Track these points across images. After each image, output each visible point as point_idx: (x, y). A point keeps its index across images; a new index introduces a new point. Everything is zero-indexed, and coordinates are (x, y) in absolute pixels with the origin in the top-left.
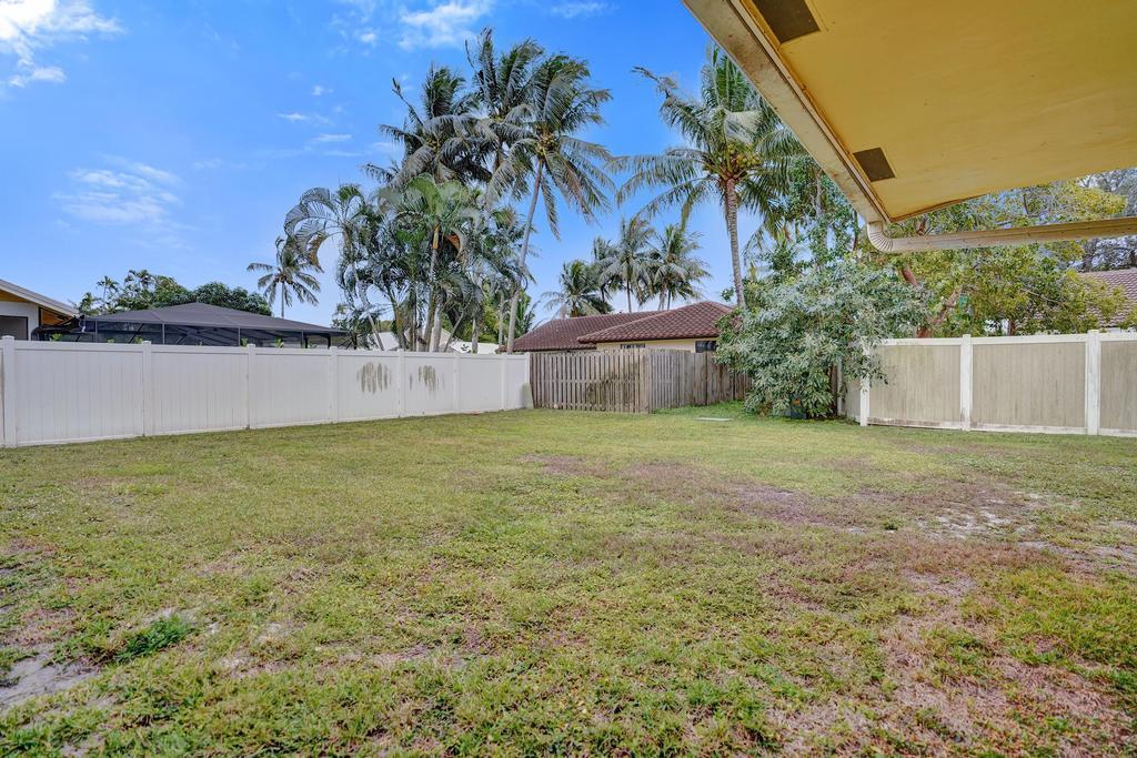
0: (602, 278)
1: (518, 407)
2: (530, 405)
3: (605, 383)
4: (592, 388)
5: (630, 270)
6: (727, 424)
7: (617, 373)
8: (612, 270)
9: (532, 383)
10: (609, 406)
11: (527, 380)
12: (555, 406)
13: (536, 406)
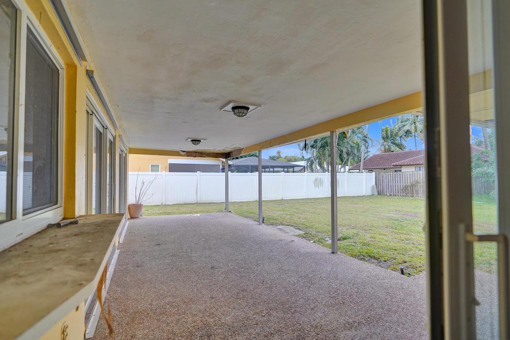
0: (401, 133)
1: (371, 194)
2: (376, 194)
3: (412, 186)
4: (406, 187)
5: (416, 128)
6: (482, 204)
7: (419, 181)
8: (407, 128)
9: (376, 184)
10: (415, 195)
11: (374, 183)
12: (388, 194)
13: (378, 194)
